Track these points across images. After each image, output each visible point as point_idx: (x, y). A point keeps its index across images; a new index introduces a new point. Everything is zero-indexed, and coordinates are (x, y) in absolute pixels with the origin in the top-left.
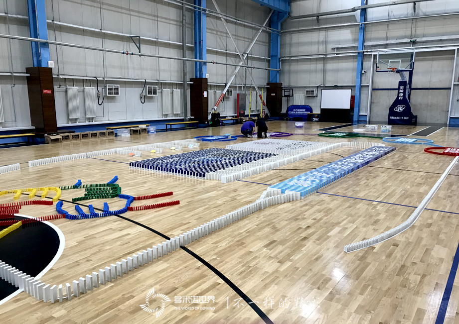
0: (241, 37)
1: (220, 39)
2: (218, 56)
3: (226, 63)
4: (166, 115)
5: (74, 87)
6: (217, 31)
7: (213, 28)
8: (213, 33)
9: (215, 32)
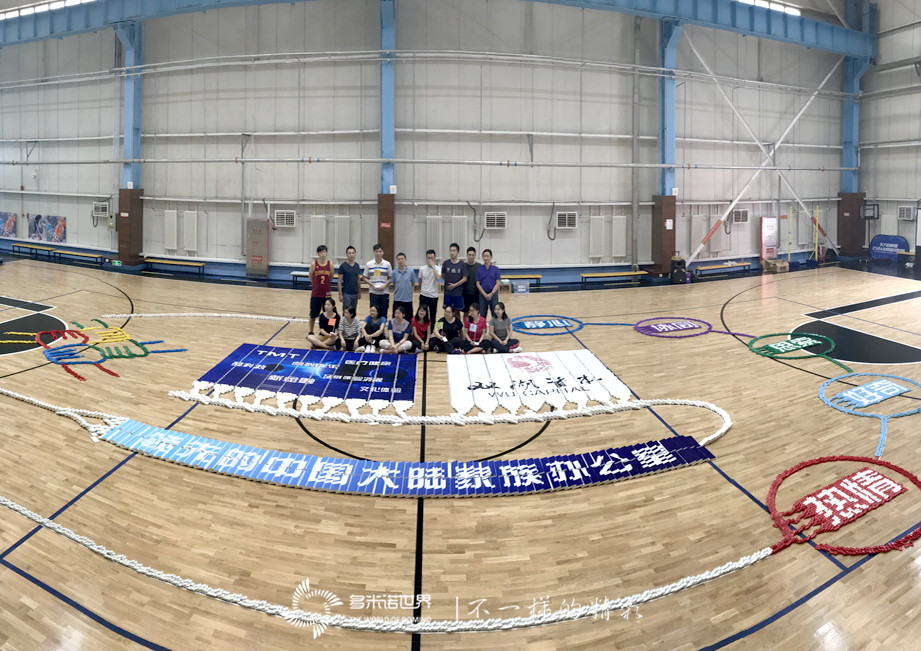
0: (772, 111)
1: (723, 119)
4: (598, 259)
5: (437, 217)
6: (715, 106)
9: (711, 109)
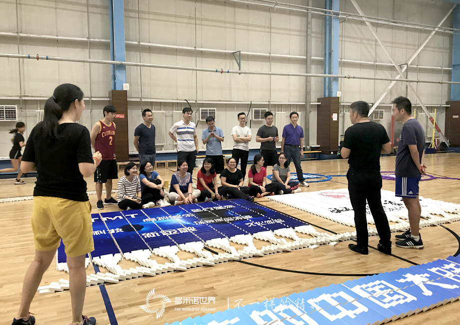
0: (401, 44)
1: (366, 48)
2: (362, 69)
3: (374, 77)
5: (162, 111)
6: (361, 39)
7: (356, 36)
8: (356, 42)
9: (358, 41)
